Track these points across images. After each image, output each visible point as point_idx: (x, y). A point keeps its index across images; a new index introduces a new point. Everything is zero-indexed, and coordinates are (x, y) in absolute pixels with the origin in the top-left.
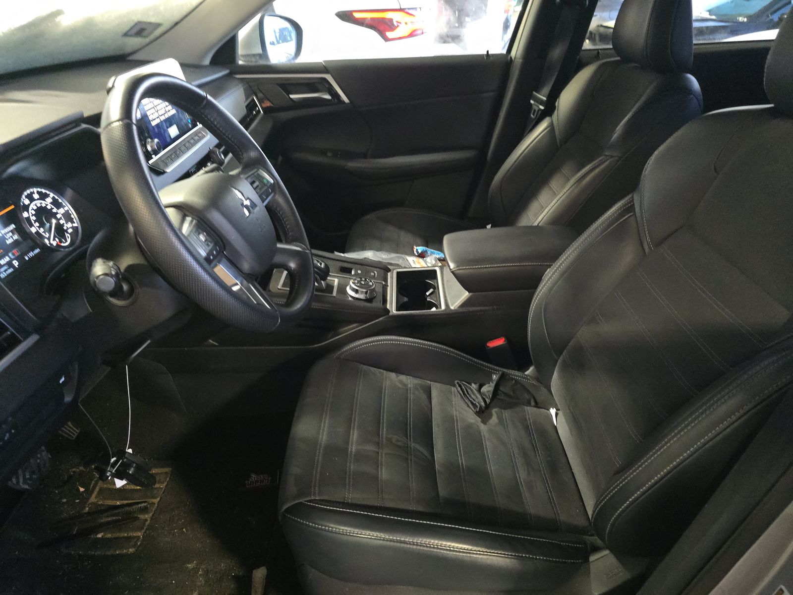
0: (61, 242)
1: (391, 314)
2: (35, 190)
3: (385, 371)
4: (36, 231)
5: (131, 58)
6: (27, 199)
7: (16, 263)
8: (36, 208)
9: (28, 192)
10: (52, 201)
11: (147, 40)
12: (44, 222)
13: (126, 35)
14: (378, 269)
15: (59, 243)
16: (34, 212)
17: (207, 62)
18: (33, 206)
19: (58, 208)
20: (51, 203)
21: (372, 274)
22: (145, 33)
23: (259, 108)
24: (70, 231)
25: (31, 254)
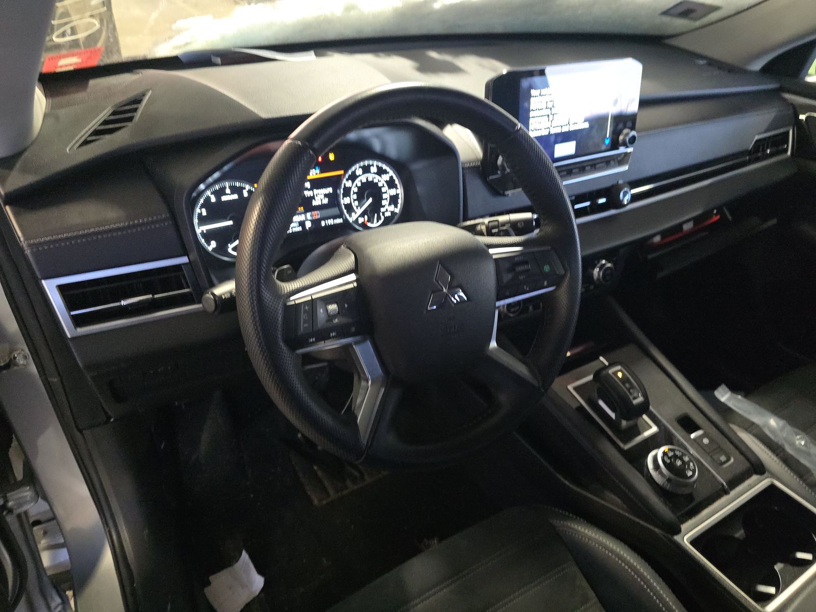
0: (369, 221)
1: (677, 538)
2: (375, 163)
3: (595, 600)
4: (349, 202)
5: (668, 41)
6: (361, 169)
7: (308, 225)
8: (365, 181)
9: (366, 163)
10: (388, 179)
11: (698, 23)
12: (364, 196)
13: (666, 13)
14: (741, 457)
15: (366, 222)
16: (359, 185)
17: (757, 66)
18: (363, 178)
19: (390, 188)
20: (386, 182)
21: (723, 458)
22: (693, 15)
23: (788, 146)
24: (388, 214)
25: (330, 222)
